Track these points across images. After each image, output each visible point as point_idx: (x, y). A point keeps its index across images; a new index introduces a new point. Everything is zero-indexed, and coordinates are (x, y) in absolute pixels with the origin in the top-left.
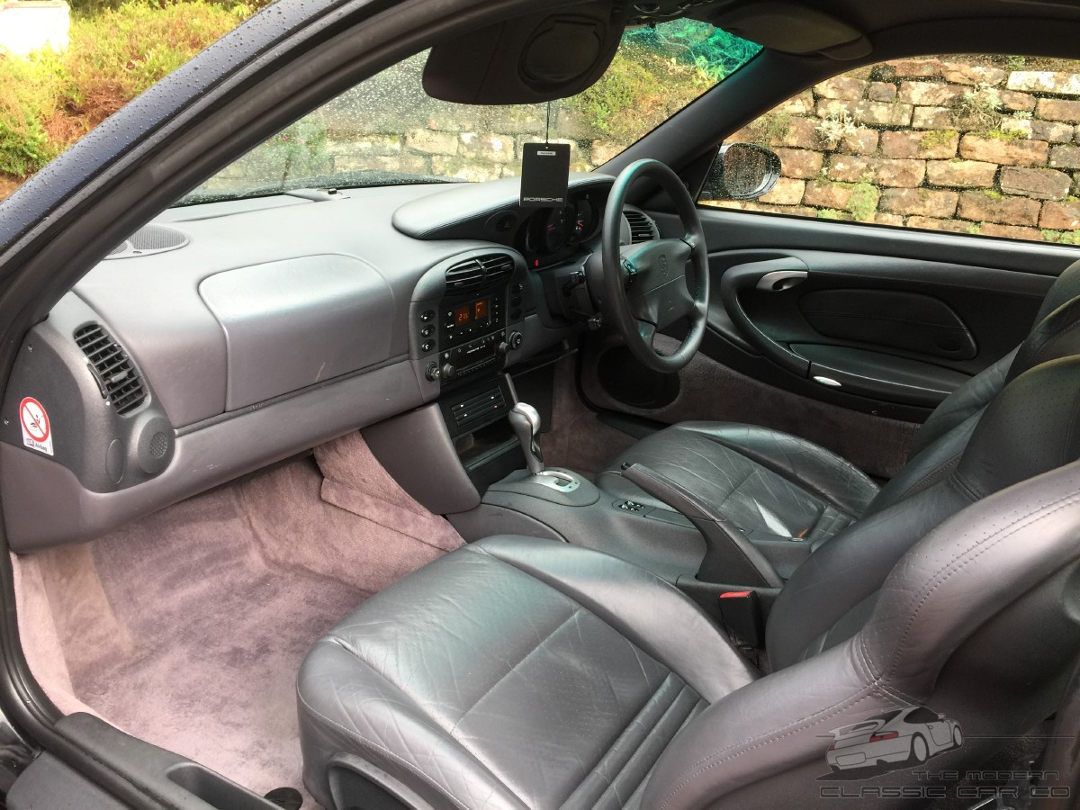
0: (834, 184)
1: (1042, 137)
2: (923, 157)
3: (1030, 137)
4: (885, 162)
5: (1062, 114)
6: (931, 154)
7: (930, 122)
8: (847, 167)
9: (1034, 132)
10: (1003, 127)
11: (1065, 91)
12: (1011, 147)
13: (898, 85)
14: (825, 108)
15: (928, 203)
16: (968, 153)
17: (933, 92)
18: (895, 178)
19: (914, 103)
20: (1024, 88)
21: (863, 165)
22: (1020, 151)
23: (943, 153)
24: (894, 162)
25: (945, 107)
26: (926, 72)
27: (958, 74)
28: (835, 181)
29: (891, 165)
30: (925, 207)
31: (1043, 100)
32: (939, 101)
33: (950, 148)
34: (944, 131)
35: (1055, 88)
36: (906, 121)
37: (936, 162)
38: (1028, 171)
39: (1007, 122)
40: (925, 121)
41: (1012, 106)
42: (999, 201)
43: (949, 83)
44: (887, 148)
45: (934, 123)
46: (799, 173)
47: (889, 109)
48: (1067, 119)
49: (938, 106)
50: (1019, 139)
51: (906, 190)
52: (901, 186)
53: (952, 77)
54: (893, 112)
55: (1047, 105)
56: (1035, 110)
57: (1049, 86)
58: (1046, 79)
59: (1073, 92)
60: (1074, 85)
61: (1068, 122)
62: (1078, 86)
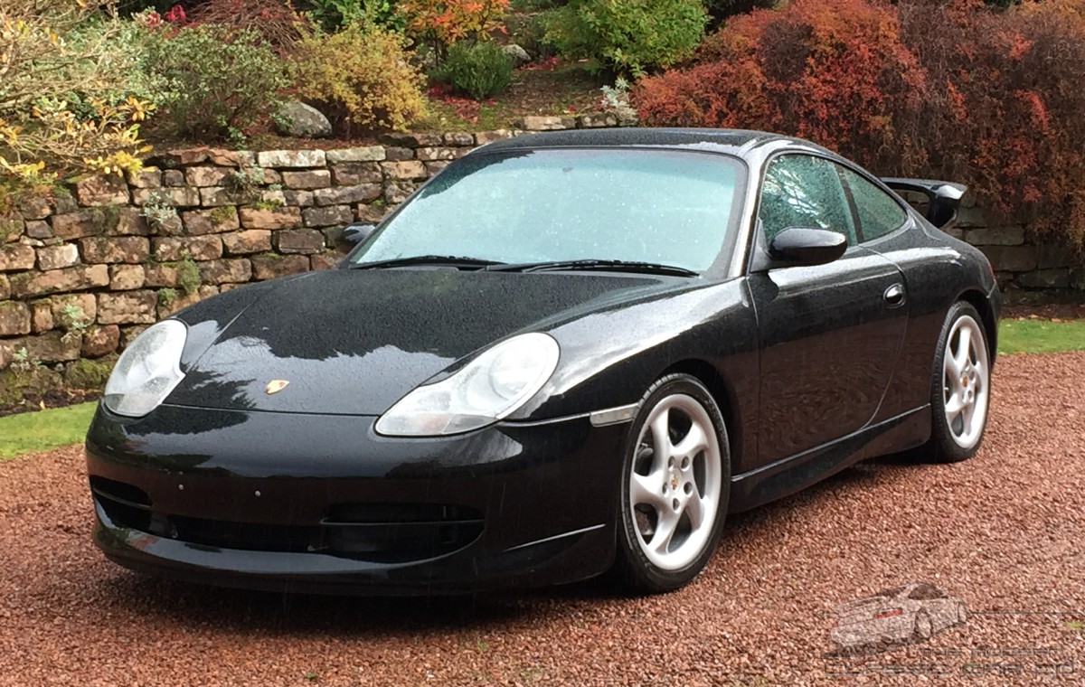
0: (163, 265)
1: (294, 203)
2: (217, 231)
3: (285, 204)
4: (193, 239)
5: (302, 183)
6: (222, 227)
7: (214, 200)
8: (169, 248)
9: (287, 200)
10: (265, 199)
11: (298, 165)
12: (276, 214)
13: (184, 171)
14: (139, 197)
15: (232, 271)
16: (247, 223)
17: (208, 175)
18: (202, 253)
19: (199, 185)
20: (271, 165)
21: (178, 244)
22: (284, 217)
23: (231, 226)
24: (199, 238)
25: (221, 186)
26: (201, 158)
27: (223, 158)
28: (161, 262)
29: (197, 241)
30: (231, 274)
31: (285, 173)
32: (215, 182)
33: (234, 220)
34: (226, 207)
35: (291, 163)
36: (197, 202)
37: (227, 235)
38: (293, 232)
39: (266, 195)
40: (211, 200)
41: (268, 180)
42: (281, 260)
43: (218, 166)
44: (190, 227)
45: (217, 201)
46: (136, 258)
47: (183, 192)
48: (306, 187)
49: (215, 186)
50: (277, 207)
51: (213, 262)
52: (208, 258)
53: (219, 161)
54: (187, 194)
55: (290, 176)
56: (282, 182)
57: (287, 162)
58: (283, 157)
59: (303, 165)
60: (303, 159)
61: (309, 190)
62: (306, 159)
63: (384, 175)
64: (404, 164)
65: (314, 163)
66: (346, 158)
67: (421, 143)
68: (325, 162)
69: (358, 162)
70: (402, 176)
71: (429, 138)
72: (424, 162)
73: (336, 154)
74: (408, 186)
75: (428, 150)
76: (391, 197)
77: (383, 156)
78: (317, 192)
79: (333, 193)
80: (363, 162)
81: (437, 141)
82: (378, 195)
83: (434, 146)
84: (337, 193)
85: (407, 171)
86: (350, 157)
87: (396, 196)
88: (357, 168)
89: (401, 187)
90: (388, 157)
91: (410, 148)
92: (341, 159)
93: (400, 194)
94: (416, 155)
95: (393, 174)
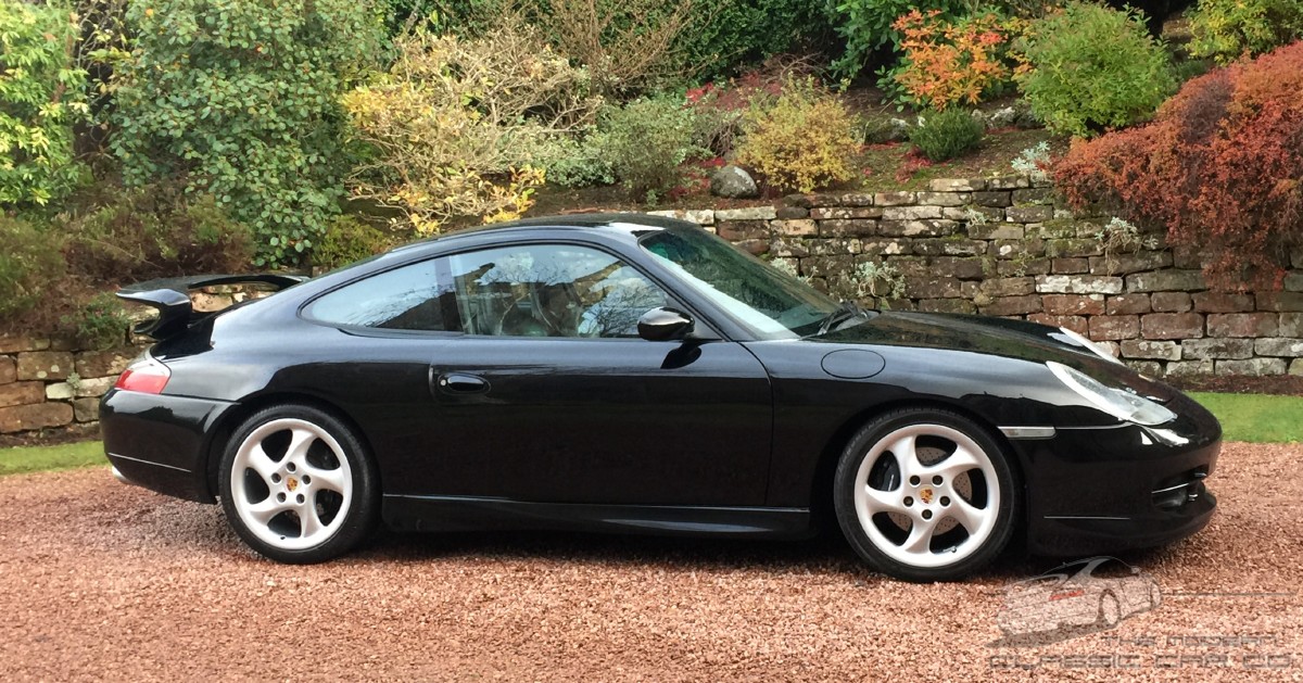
62: (694, 217)
63: (771, 233)
64: (794, 223)
65: (700, 221)
66: (734, 217)
67: (814, 204)
68: (712, 221)
69: (747, 221)
70: (791, 232)
71: (824, 199)
72: (817, 222)
73: (723, 214)
74: (796, 242)
75: (822, 210)
76: (777, 251)
77: (773, 216)
80: (752, 220)
81: (833, 201)
82: (765, 249)
83: (829, 206)
85: (795, 229)
86: (738, 216)
87: (782, 251)
88: (745, 225)
89: (788, 242)
90: (779, 216)
91: (806, 209)
92: (729, 218)
93: (788, 249)
94: (809, 214)
95: (780, 231)
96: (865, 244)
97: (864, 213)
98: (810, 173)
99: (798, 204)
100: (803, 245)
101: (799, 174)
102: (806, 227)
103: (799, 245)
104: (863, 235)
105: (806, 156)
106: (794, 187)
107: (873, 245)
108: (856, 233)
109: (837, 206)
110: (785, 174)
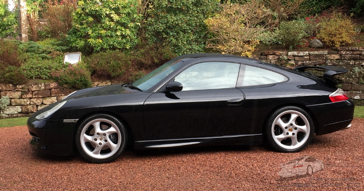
1: (297, 64)
5: (300, 59)
9: (295, 64)
10: (289, 63)
11: (299, 55)
13: (266, 56)
17: (273, 57)
20: (292, 55)
22: (293, 68)
25: (277, 60)
26: (272, 53)
31: (296, 57)
32: (275, 59)
39: (290, 62)
40: (273, 63)
41: (290, 59)
43: (277, 55)
50: (292, 65)
53: (277, 54)
56: (295, 59)
57: (297, 54)
58: (295, 53)
59: (301, 55)
60: (301, 54)
61: (302, 61)
62: (302, 54)
63: (326, 58)
64: (333, 55)
65: (305, 55)
66: (315, 53)
67: (340, 50)
68: (308, 55)
69: (318, 54)
70: (332, 58)
71: (343, 48)
72: (341, 55)
73: (312, 53)
74: (334, 61)
75: (342, 52)
76: (327, 63)
78: (304, 62)
79: (309, 62)
80: (320, 55)
81: (346, 49)
82: (324, 63)
83: (345, 51)
84: (310, 62)
85: (333, 57)
86: (316, 53)
87: (329, 64)
88: (318, 56)
89: (331, 61)
90: (328, 54)
91: (337, 51)
92: (313, 54)
93: (331, 63)
94: (338, 53)
95: (329, 58)
96: (355, 62)
97: (356, 53)
98: (339, 41)
99: (335, 50)
100: (336, 62)
101: (335, 41)
102: (337, 57)
103: (335, 62)
104: (355, 59)
105: (338, 36)
106: (334, 45)
107: (358, 62)
108: (353, 59)
109: (347, 51)
110: (331, 41)
